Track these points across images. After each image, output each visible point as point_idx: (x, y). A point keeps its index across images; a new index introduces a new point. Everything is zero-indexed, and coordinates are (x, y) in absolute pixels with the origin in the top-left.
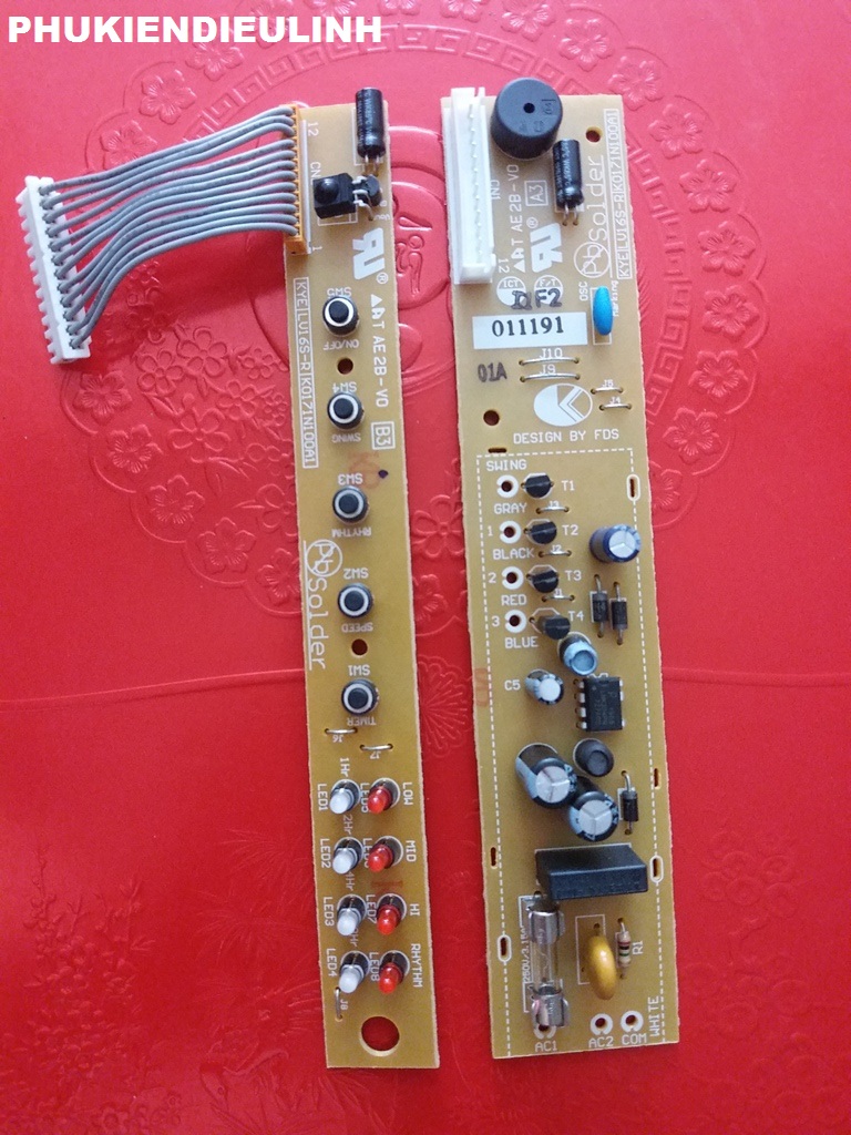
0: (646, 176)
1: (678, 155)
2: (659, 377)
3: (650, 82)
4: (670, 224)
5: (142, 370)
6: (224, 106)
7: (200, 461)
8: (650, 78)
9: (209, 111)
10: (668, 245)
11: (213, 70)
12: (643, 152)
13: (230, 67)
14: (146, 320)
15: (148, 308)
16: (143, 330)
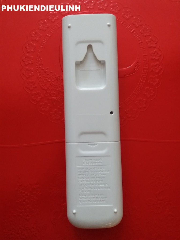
2: (142, 81)
3: (140, 22)
4: (144, 50)
5: (39, 80)
6: (55, 27)
7: (51, 98)
10: (144, 54)
11: (53, 20)
12: (139, 36)
13: (56, 20)
14: (40, 70)
15: (40, 68)
16: (39, 72)
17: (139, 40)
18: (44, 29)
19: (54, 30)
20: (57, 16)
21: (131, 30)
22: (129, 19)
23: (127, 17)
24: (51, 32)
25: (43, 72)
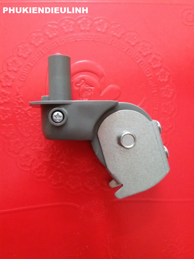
1: (155, 69)
3: (149, 50)
4: (153, 86)
7: (34, 148)
11: (37, 44)
12: (147, 68)
13: (41, 44)
14: (19, 111)
15: (20, 108)
16: (18, 114)
17: (148, 72)
18: (25, 56)
19: (38, 57)
20: (42, 39)
21: (137, 60)
22: (135, 45)
23: (133, 43)
24: (34, 60)
25: (24, 114)
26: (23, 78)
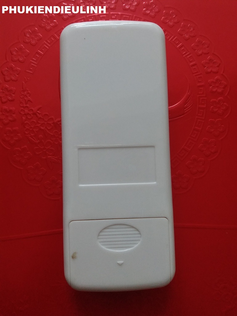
0: (191, 62)
1: (201, 55)
2: (197, 128)
3: (191, 31)
4: (199, 78)
5: (25, 128)
6: (52, 40)
7: (45, 158)
8: (192, 29)
9: (47, 41)
10: (198, 84)
11: (48, 28)
12: (190, 54)
13: (53, 27)
14: (26, 111)
15: (27, 107)
16: (25, 114)
17: (191, 60)
18: (34, 42)
19: (49, 43)
20: (55, 21)
22: (173, 26)
23: (171, 24)
24: (45, 47)
25: (32, 115)
26: (31, 70)
